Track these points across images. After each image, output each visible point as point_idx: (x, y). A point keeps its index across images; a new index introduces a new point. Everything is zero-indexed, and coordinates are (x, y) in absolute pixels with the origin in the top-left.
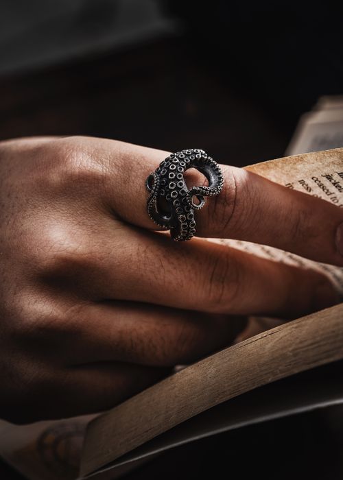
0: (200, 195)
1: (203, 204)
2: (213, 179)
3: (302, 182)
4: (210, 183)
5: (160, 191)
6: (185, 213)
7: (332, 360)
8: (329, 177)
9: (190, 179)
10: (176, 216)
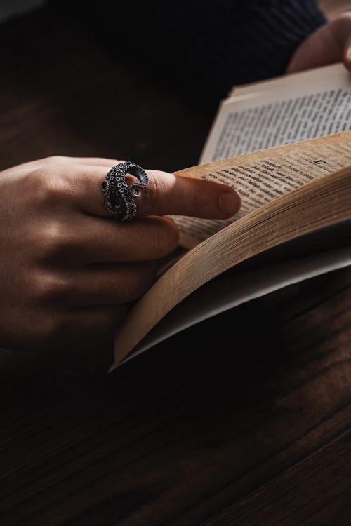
0: (137, 189)
1: (140, 193)
2: (142, 178)
3: (211, 175)
4: (141, 181)
5: (112, 190)
6: (130, 201)
7: (244, 259)
8: (227, 171)
9: (128, 180)
10: (124, 203)
